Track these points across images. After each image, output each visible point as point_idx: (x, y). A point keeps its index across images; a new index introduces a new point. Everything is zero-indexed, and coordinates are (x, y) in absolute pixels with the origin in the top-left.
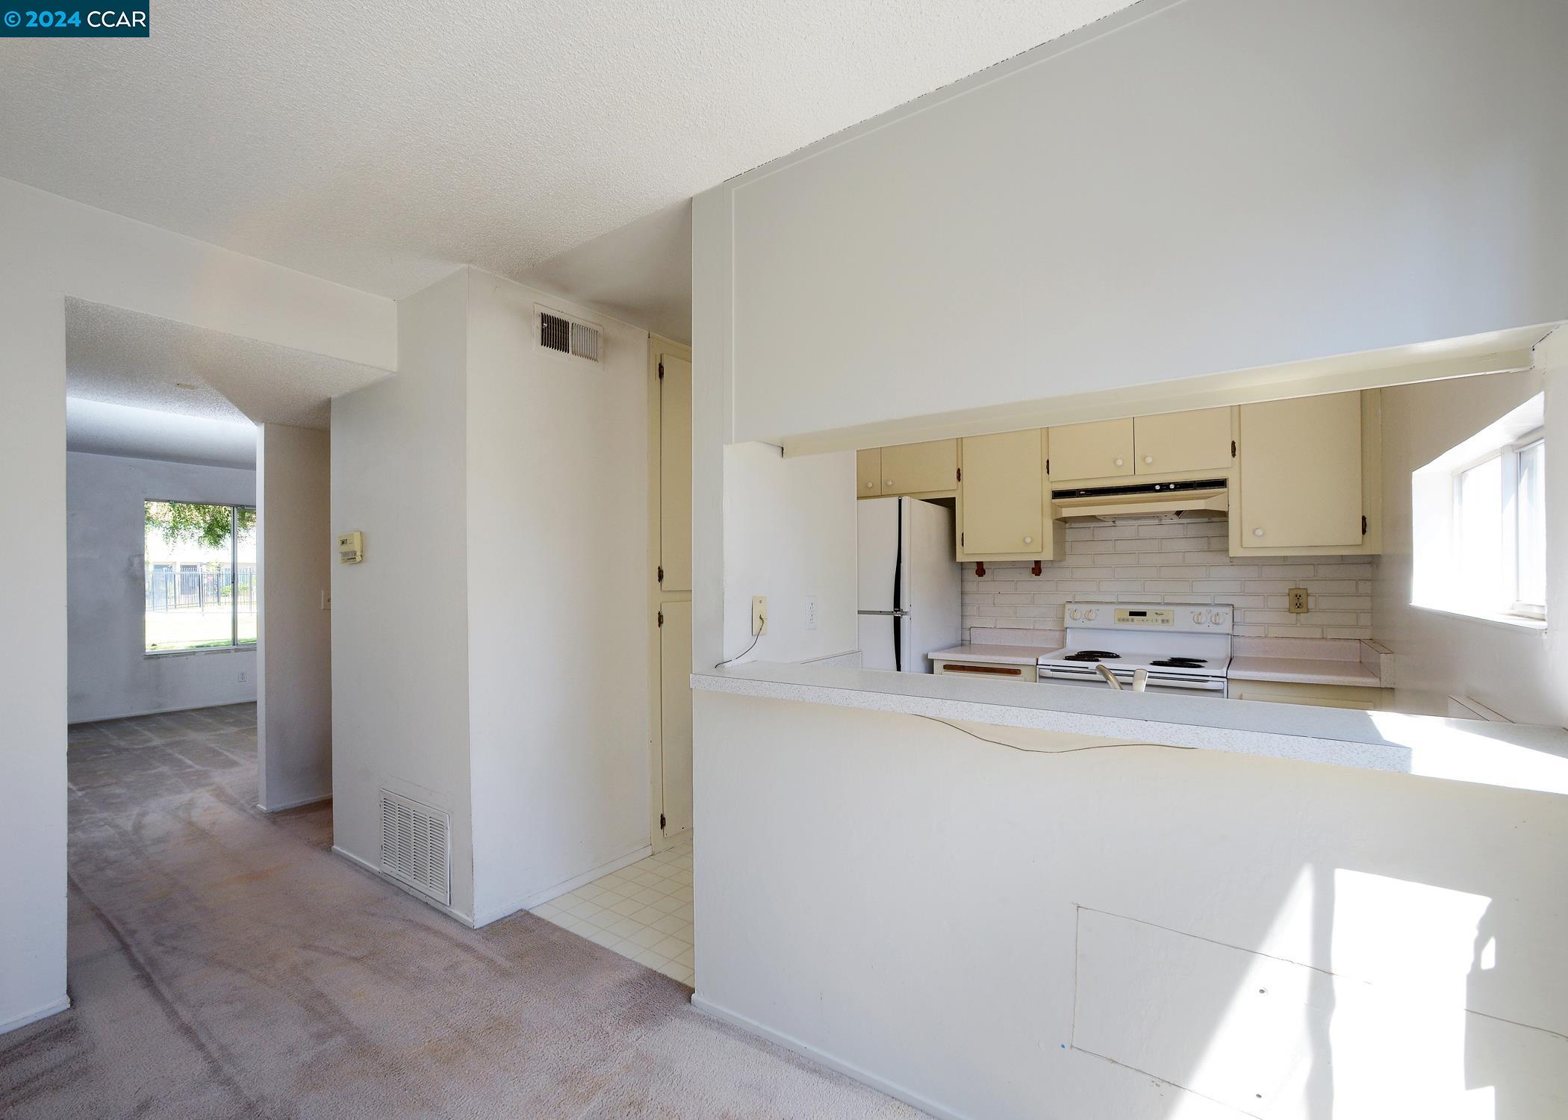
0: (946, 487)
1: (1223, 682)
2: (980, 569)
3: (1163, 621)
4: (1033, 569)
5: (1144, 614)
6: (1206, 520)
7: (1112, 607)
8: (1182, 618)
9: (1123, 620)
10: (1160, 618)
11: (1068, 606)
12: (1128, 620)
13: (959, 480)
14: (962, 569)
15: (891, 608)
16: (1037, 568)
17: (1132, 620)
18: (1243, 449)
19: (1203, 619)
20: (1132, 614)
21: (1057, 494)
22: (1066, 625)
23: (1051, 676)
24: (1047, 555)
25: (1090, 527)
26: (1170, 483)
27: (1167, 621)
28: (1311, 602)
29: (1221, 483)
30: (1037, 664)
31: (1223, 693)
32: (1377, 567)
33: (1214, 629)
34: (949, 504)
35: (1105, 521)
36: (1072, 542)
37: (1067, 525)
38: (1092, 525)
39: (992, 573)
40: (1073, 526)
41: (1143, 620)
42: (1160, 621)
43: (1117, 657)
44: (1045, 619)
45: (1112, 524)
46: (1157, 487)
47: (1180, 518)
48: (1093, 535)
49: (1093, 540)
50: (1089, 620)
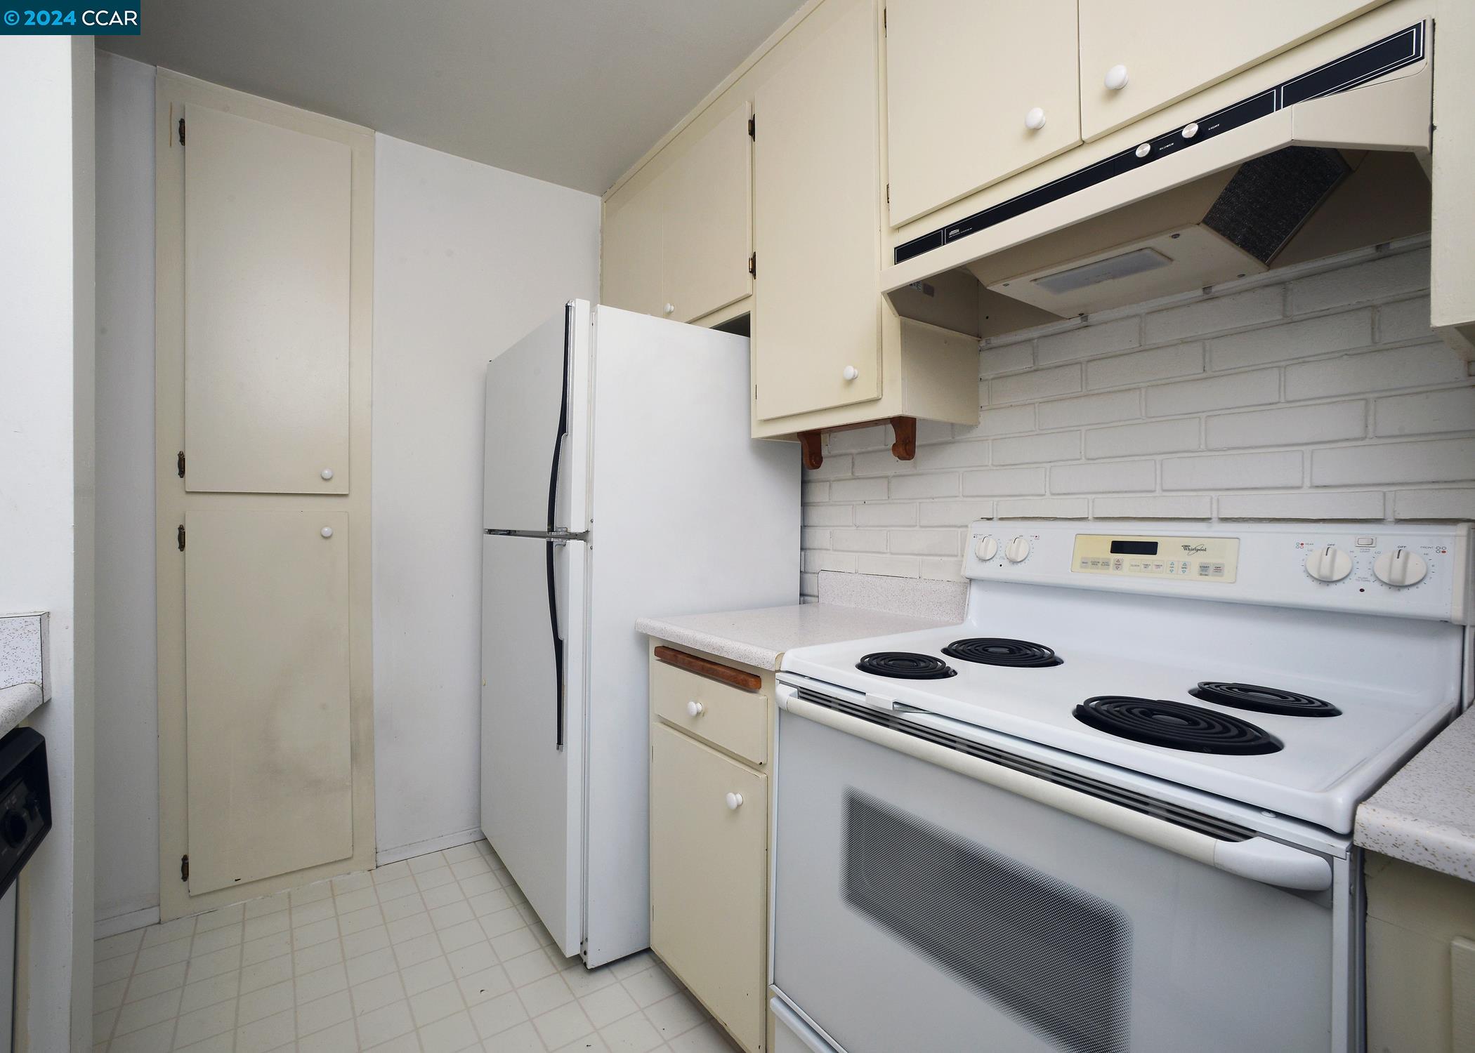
1: (1330, 858)
2: (810, 451)
3: (1204, 569)
4: (895, 439)
5: (1149, 548)
6: (1369, 251)
7: (1070, 531)
9: (1095, 563)
10: (1196, 560)
12: (1106, 564)
13: (755, 277)
15: (544, 527)
17: (1118, 565)
20: (1119, 547)
21: (905, 253)
22: (968, 574)
24: (890, 404)
25: (1030, 340)
26: (1187, 126)
27: (1216, 570)
31: (1329, 908)
35: (1062, 318)
36: (993, 379)
37: (983, 343)
38: (1034, 333)
39: (853, 463)
40: (995, 341)
41: (1146, 566)
42: (1194, 569)
43: (1053, 661)
44: (939, 558)
45: (1078, 321)
46: (1142, 152)
47: (1269, 266)
48: (1035, 358)
49: (1036, 371)
50: (1014, 562)
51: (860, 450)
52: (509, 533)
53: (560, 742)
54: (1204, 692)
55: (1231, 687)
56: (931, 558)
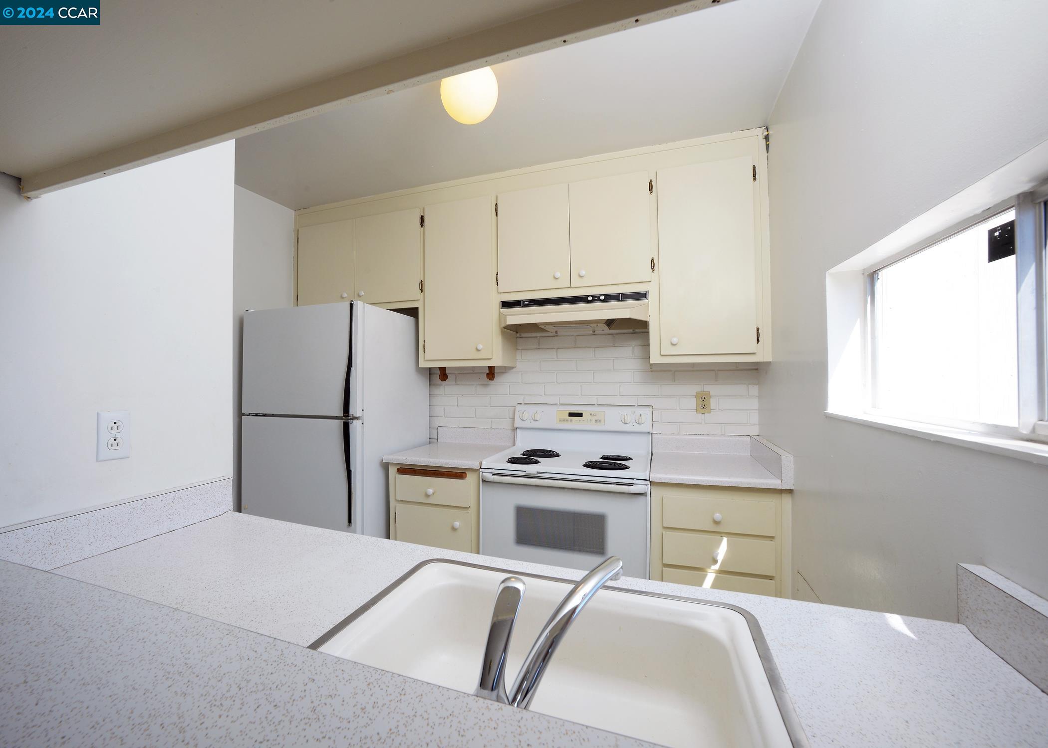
0: (409, 297)
1: (647, 485)
2: (443, 374)
3: (596, 421)
4: (487, 374)
5: (580, 415)
6: (631, 331)
7: (555, 408)
8: (612, 419)
9: (564, 420)
10: (594, 418)
11: (518, 408)
12: (567, 420)
13: (422, 291)
14: (430, 374)
15: (339, 412)
16: (491, 373)
17: (571, 421)
18: (661, 265)
19: (628, 419)
20: (571, 415)
21: (506, 305)
22: (516, 426)
23: (492, 480)
24: (497, 361)
25: (536, 337)
26: (601, 295)
27: (600, 421)
28: (713, 403)
29: (642, 296)
30: (481, 468)
31: (647, 496)
32: (766, 373)
33: (637, 428)
34: (413, 312)
35: (548, 331)
36: (522, 349)
37: (518, 335)
38: (538, 335)
39: (456, 378)
40: (523, 335)
41: (580, 421)
42: (593, 421)
43: (557, 455)
44: (499, 419)
45: (554, 334)
46: (590, 298)
47: (610, 329)
48: (539, 344)
49: (539, 349)
50: (535, 421)
51: (459, 372)
52: (265, 415)
53: (350, 521)
54: (603, 458)
55: (609, 456)
56: (495, 419)
